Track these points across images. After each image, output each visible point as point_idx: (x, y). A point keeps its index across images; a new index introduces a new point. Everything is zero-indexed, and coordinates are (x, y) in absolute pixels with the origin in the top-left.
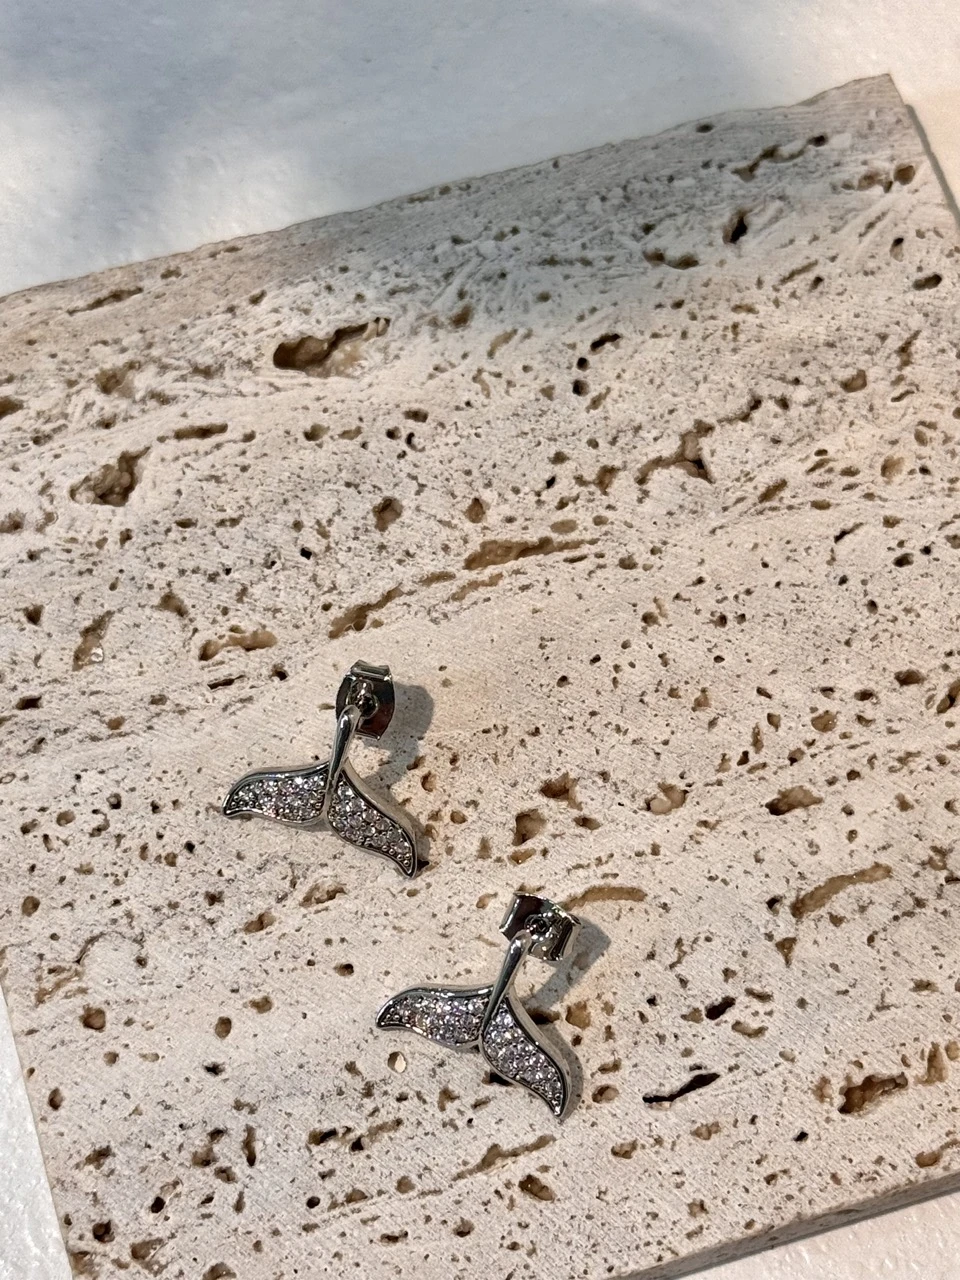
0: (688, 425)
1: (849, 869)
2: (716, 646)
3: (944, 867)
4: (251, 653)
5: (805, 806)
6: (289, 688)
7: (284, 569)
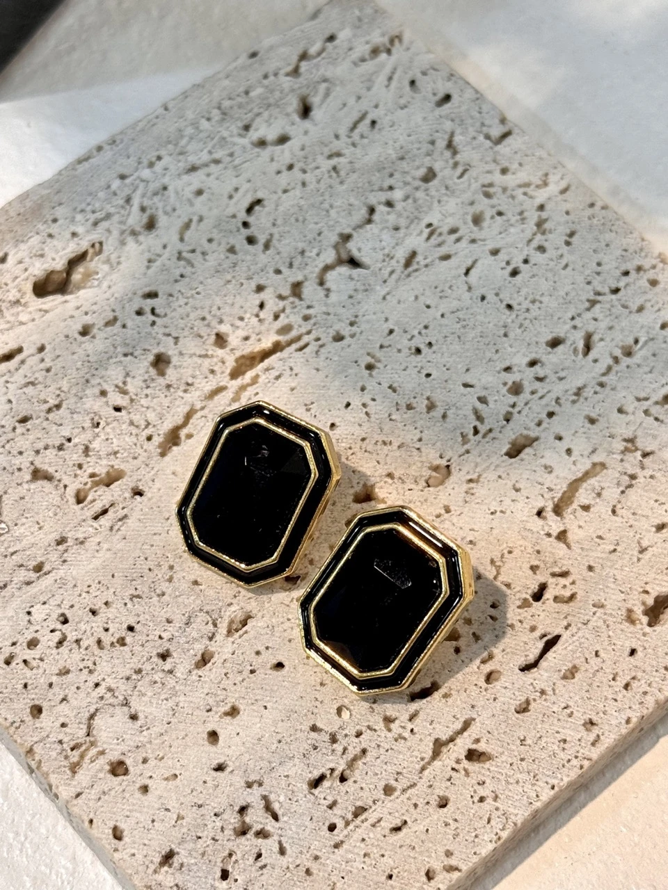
0: (334, 238)
1: (578, 473)
2: (422, 368)
3: (637, 449)
4: (112, 486)
5: (530, 445)
6: (150, 499)
7: (108, 424)
